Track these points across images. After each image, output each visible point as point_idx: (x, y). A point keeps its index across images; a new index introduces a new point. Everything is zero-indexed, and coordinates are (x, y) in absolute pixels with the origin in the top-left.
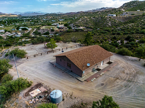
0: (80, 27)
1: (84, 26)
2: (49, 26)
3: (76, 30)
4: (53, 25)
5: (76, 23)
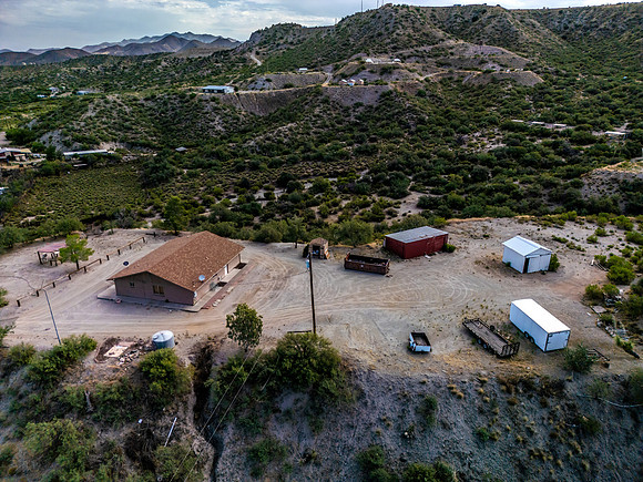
0: (98, 144)
1: (115, 140)
3: (84, 159)
5: (76, 127)
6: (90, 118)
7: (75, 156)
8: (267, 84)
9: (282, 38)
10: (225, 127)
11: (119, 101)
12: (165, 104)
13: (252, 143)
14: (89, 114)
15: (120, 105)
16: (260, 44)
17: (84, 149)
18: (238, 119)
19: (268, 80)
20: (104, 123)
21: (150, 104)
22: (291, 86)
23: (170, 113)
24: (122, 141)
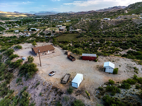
0: (77, 29)
1: (80, 29)
2: (53, 27)
3: (73, 32)
4: (57, 27)
5: (75, 26)
6: (78, 24)
7: (71, 31)
8: (120, 18)
9: (137, 6)
10: (103, 28)
11: (85, 21)
12: (94, 22)
13: (104, 31)
14: (79, 23)
15: (85, 22)
16: (130, 8)
17: (74, 30)
18: (107, 26)
19: (121, 17)
20: (80, 25)
21: (91, 22)
22: (126, 18)
23: (94, 24)
24: (81, 29)
